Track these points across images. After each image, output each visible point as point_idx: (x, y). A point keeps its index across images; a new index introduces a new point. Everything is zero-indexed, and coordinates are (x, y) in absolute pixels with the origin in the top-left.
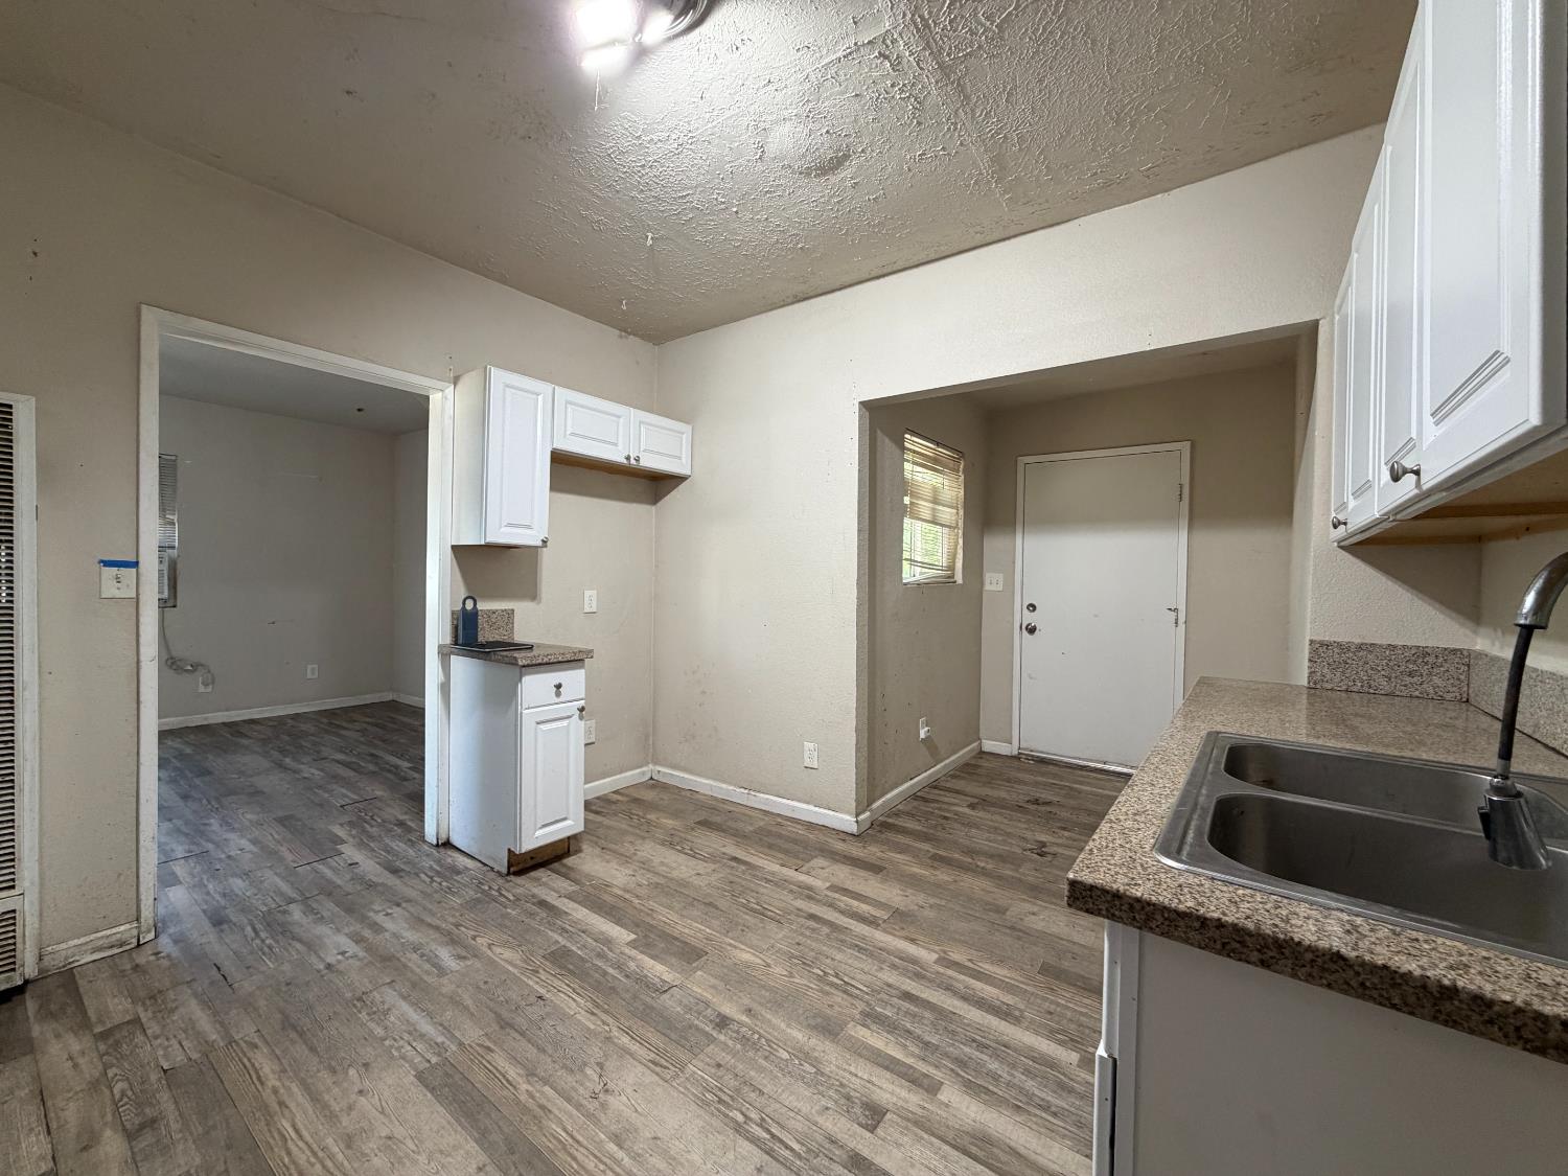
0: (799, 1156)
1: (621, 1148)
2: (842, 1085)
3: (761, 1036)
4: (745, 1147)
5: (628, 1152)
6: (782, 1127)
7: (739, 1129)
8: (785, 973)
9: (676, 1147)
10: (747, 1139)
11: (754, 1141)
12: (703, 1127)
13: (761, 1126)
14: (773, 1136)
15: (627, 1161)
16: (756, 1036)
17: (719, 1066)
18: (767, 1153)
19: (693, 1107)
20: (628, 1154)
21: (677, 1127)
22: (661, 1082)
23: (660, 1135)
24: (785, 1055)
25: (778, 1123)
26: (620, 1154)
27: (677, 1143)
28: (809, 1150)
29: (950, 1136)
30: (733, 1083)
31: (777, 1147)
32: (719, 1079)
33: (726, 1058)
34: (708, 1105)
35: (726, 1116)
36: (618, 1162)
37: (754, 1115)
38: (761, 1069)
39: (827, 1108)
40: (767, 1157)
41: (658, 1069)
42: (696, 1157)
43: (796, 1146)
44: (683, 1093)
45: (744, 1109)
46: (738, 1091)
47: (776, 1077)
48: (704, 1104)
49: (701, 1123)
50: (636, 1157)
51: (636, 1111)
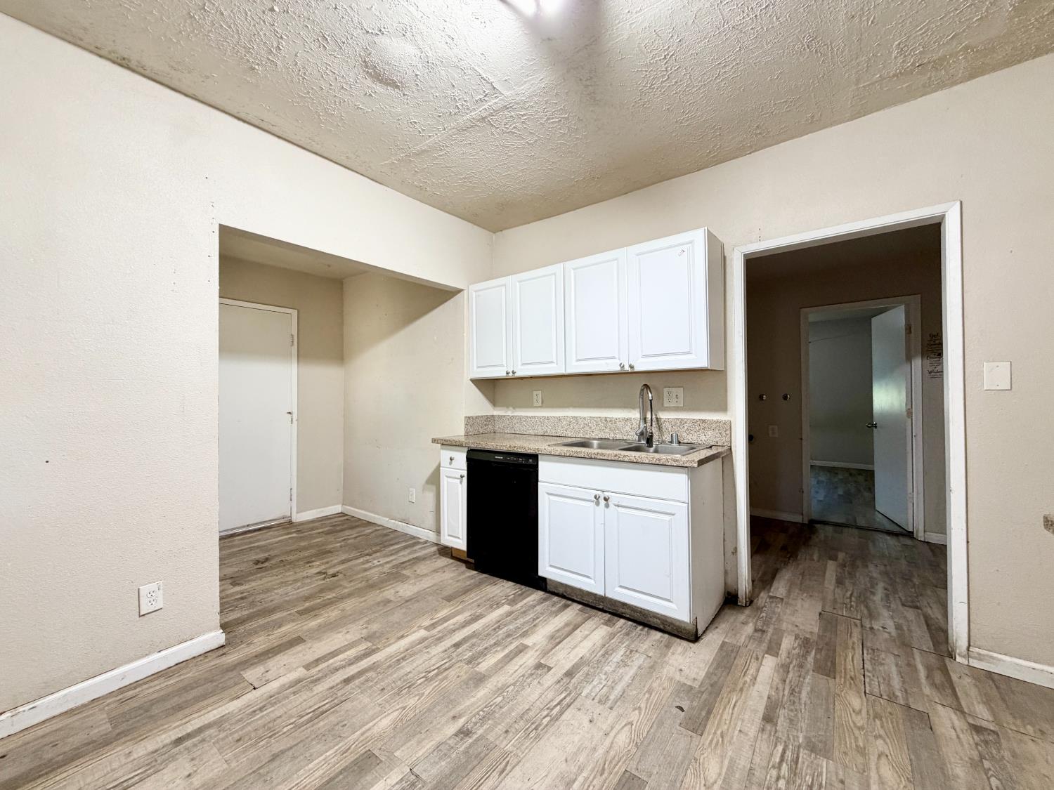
0: (569, 694)
1: (576, 779)
2: (523, 676)
3: (482, 710)
4: (566, 716)
5: (577, 775)
6: (552, 700)
7: (557, 718)
8: (417, 697)
9: (570, 749)
10: (561, 715)
11: (562, 713)
12: (556, 736)
13: (552, 709)
14: (558, 704)
15: (585, 774)
16: (481, 713)
17: (507, 732)
18: (569, 706)
19: (542, 742)
20: (580, 774)
21: (557, 750)
22: (521, 764)
23: (564, 758)
24: (500, 699)
25: (550, 702)
26: (581, 779)
27: (568, 749)
28: (565, 690)
29: (550, 646)
30: (522, 723)
31: (565, 703)
32: (518, 731)
33: (500, 729)
34: (539, 735)
35: (547, 725)
36: (586, 779)
37: (545, 713)
38: (511, 710)
39: (539, 682)
40: (571, 706)
41: (509, 768)
42: (576, 739)
43: (563, 695)
44: (530, 750)
45: (542, 717)
46: (527, 721)
47: (517, 702)
48: (538, 737)
49: (553, 737)
50: (581, 770)
51: (546, 776)
